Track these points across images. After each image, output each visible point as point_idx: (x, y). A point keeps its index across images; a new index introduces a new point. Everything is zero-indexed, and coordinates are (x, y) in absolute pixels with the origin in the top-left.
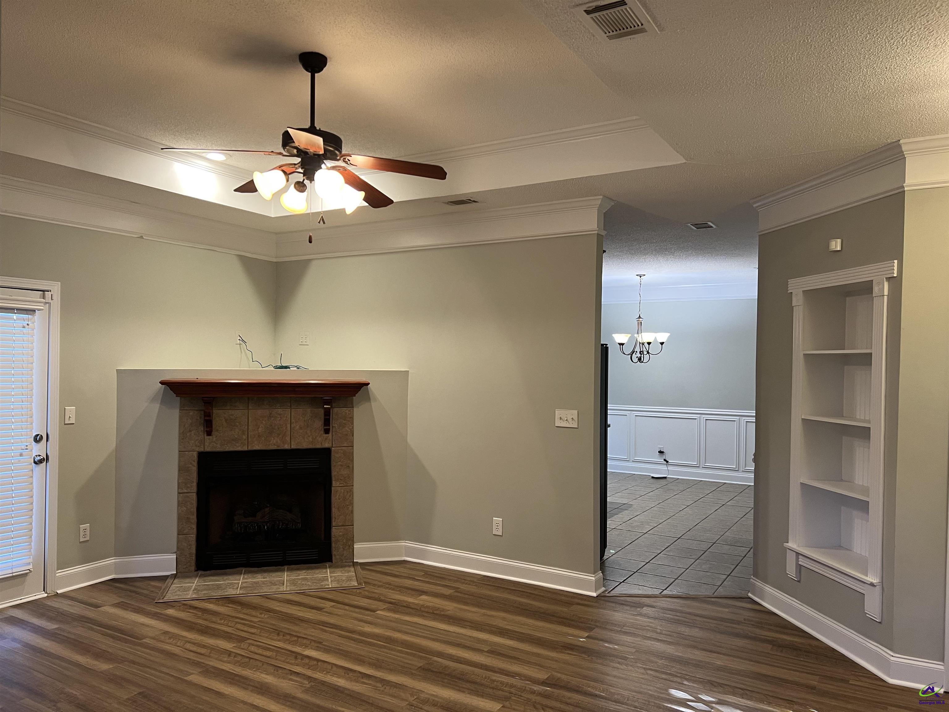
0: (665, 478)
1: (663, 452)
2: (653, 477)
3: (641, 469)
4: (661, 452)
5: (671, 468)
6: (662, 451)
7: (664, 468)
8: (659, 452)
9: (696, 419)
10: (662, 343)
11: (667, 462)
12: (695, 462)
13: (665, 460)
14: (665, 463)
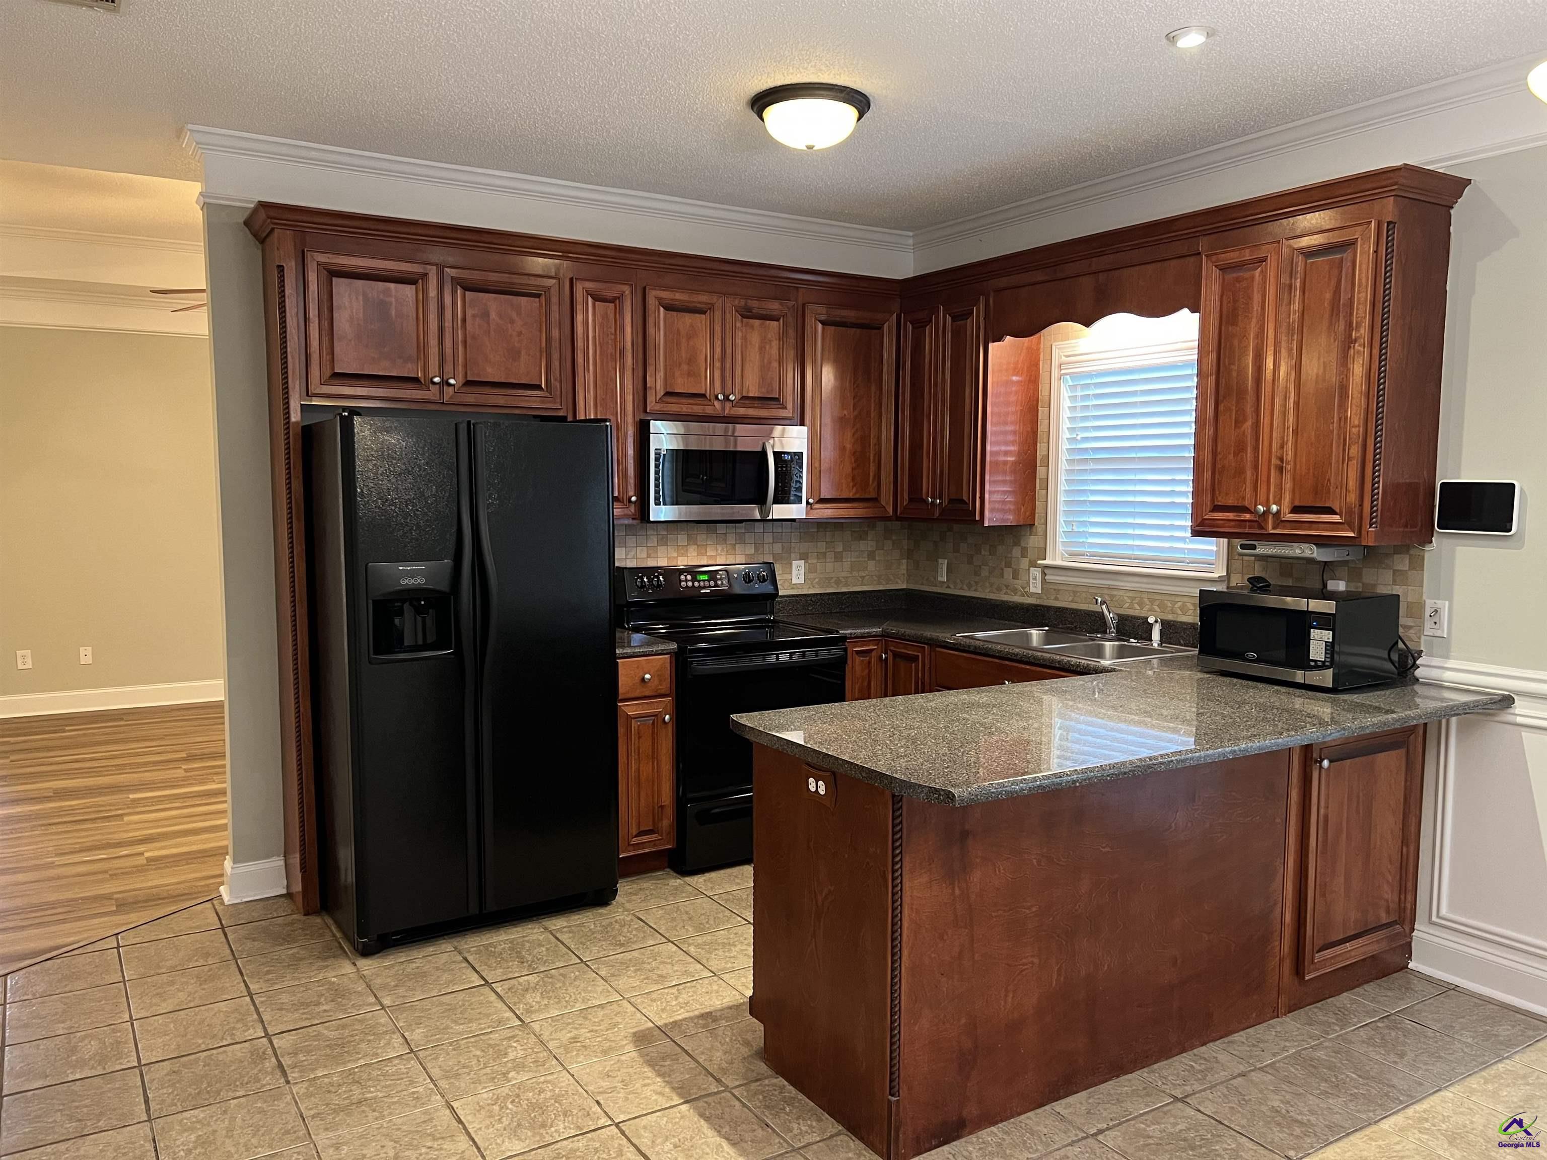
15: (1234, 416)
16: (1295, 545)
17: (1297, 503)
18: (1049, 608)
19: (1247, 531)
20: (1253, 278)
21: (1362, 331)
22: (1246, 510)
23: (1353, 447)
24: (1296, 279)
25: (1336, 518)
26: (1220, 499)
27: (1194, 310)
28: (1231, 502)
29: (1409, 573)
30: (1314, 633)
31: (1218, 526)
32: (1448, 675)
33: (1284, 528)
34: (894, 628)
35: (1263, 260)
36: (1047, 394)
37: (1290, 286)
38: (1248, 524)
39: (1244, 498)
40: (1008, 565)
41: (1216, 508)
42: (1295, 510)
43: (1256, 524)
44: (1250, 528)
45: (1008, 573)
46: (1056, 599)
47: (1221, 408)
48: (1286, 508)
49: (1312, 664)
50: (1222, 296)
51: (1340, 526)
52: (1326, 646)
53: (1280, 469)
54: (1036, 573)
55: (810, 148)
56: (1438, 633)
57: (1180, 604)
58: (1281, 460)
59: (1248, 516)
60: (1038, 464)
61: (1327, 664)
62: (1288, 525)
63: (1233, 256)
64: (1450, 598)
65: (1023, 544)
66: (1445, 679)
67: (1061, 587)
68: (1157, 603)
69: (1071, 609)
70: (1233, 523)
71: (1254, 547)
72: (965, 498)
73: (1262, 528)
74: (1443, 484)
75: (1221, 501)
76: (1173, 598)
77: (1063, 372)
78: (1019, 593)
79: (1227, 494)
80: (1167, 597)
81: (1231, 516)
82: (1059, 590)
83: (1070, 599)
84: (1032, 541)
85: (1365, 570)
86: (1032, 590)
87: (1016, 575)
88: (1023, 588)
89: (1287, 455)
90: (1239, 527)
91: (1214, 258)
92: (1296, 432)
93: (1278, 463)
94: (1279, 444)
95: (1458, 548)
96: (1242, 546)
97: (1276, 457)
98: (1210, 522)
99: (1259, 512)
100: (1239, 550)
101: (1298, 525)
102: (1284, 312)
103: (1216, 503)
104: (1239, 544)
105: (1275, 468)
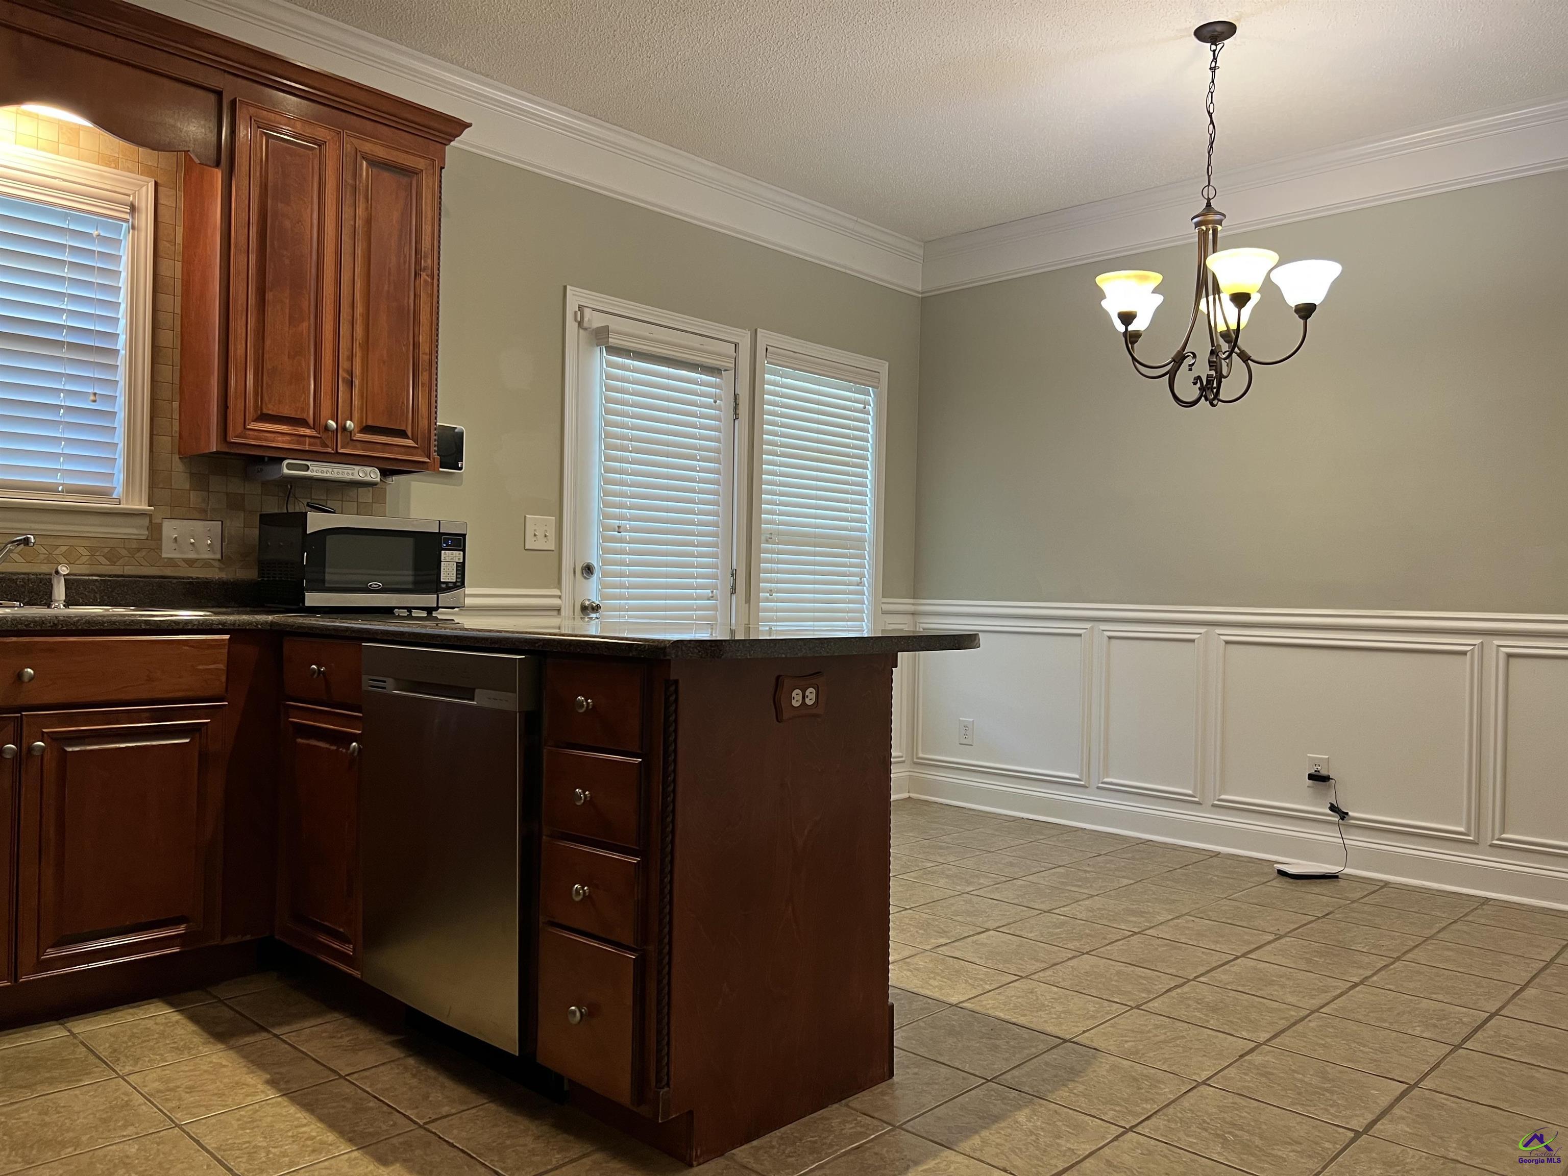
0: (1333, 877)
1: (1324, 779)
2: (1282, 873)
3: (1239, 837)
4: (1318, 778)
5: (1356, 840)
6: (1324, 772)
7: (1329, 836)
8: (1311, 777)
9: (1464, 653)
10: (1305, 311)
11: (1343, 815)
12: (1460, 825)
13: (1333, 808)
14: (1336, 818)
15: (287, 311)
16: (357, 468)
17: (370, 423)
19: (305, 448)
21: (429, 262)
22: (303, 423)
23: (424, 373)
25: (410, 443)
26: (270, 406)
28: (286, 411)
30: (445, 555)
31: (264, 440)
33: (355, 448)
35: (321, 144)
38: (308, 440)
39: (302, 408)
41: (264, 417)
42: (366, 429)
43: (318, 441)
44: (310, 445)
47: (269, 296)
48: (356, 428)
49: (444, 586)
51: (415, 451)
52: (457, 566)
53: (350, 384)
58: (350, 373)
59: (308, 432)
61: (459, 584)
62: (358, 445)
70: (286, 438)
71: (307, 468)
73: (326, 446)
75: (270, 409)
79: (280, 402)
81: (284, 428)
89: (355, 369)
90: (299, 443)
92: (366, 346)
93: (346, 376)
94: (345, 357)
95: (413, 483)
96: (289, 466)
97: (344, 370)
98: (256, 433)
99: (327, 428)
100: (286, 471)
101: (370, 446)
102: (347, 212)
103: (265, 411)
104: (286, 462)
105: (343, 381)
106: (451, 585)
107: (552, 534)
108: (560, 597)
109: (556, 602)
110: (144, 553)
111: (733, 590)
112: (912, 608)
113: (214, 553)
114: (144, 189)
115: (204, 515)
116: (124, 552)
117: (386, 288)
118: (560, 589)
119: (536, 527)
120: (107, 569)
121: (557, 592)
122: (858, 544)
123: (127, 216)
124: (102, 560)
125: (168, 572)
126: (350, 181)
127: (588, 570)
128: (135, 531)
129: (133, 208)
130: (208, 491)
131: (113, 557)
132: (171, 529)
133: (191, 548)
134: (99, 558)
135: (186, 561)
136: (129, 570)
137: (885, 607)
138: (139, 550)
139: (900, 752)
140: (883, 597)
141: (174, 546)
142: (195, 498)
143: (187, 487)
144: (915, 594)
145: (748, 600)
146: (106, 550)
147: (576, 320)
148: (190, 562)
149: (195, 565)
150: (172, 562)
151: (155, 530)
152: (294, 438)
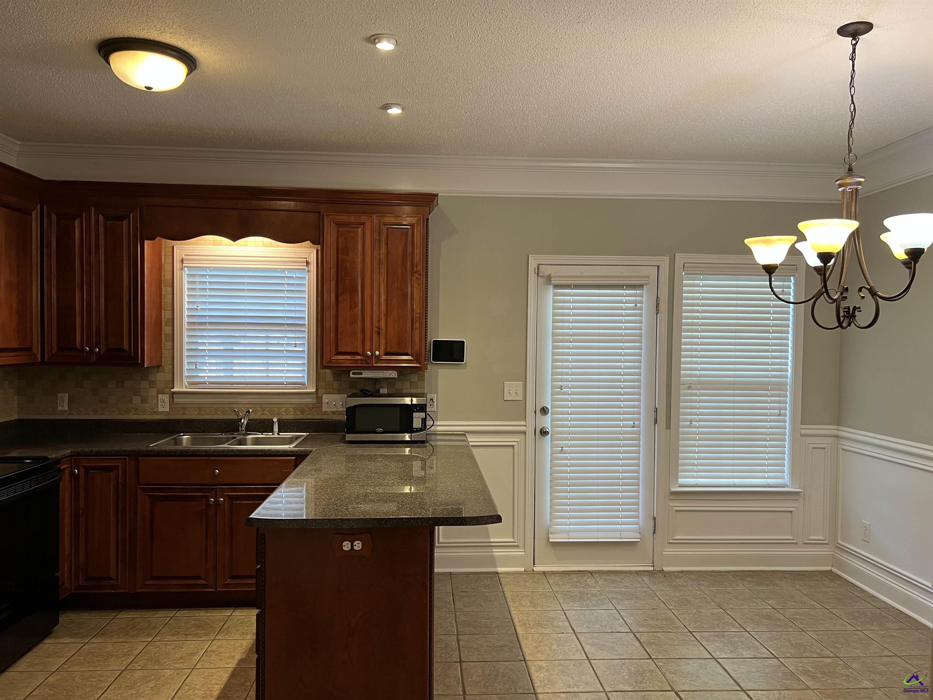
15: (349, 304)
16: (385, 371)
17: (387, 351)
18: (179, 421)
19: (359, 365)
20: (358, 231)
21: (419, 268)
22: (357, 354)
23: (417, 323)
24: (382, 237)
25: (410, 357)
27: (314, 243)
28: (349, 350)
29: (419, 383)
30: (415, 415)
31: (340, 363)
32: (439, 428)
33: (382, 363)
34: (80, 448)
35: (363, 224)
36: (170, 277)
37: (380, 240)
38: (359, 361)
39: (357, 348)
40: (137, 394)
41: (339, 353)
42: (387, 354)
43: (364, 362)
44: (361, 363)
45: (137, 400)
46: (184, 414)
47: (340, 299)
48: (382, 353)
49: (415, 430)
50: (338, 238)
51: (412, 361)
52: (422, 420)
53: (379, 333)
54: (165, 398)
55: (149, 88)
56: (433, 410)
57: (284, 409)
58: (379, 328)
59: (359, 357)
60: (163, 324)
61: (423, 429)
62: (384, 361)
63: (343, 218)
64: (436, 393)
65: (151, 378)
66: (438, 430)
67: (188, 406)
68: (267, 409)
69: (198, 420)
70: (350, 361)
71: (361, 374)
72: (126, 347)
73: (368, 363)
74: (434, 341)
75: (341, 349)
76: (279, 406)
77: (184, 265)
78: (148, 413)
79: (346, 346)
80: (274, 406)
81: (348, 357)
82: (186, 408)
83: (196, 413)
84: (160, 377)
85: (396, 382)
86: (161, 409)
87: (144, 400)
88: (152, 409)
89: (382, 326)
90: (356, 363)
91: (331, 217)
92: (386, 314)
93: (377, 330)
94: (377, 320)
95: (440, 370)
96: (353, 374)
97: (376, 327)
98: (336, 361)
99: (367, 355)
100: (351, 376)
101: (389, 361)
102: (376, 253)
103: (339, 351)
104: (351, 372)
105: (375, 333)
106: (419, 429)
107: (520, 392)
108: (526, 426)
109: (524, 428)
110: (314, 410)
111: (656, 422)
112: (835, 432)
113: (344, 408)
114: (312, 254)
115: (339, 391)
116: (307, 409)
117: (396, 284)
118: (525, 421)
119: (510, 388)
120: (300, 416)
121: (524, 423)
122: (780, 387)
123: (305, 267)
124: (299, 413)
125: (325, 417)
126: (378, 238)
127: (544, 411)
128: (310, 400)
129: (308, 263)
130: (341, 381)
131: (303, 412)
132: (326, 398)
133: (334, 406)
134: (297, 412)
135: (332, 412)
136: (309, 417)
137: (803, 432)
138: (313, 408)
139: (823, 536)
140: (802, 424)
141: (327, 406)
142: (335, 384)
143: (332, 380)
144: (838, 421)
145: (668, 426)
146: (300, 408)
147: (535, 273)
148: (334, 413)
149: (336, 414)
150: (326, 413)
151: (319, 399)
152: (353, 361)
